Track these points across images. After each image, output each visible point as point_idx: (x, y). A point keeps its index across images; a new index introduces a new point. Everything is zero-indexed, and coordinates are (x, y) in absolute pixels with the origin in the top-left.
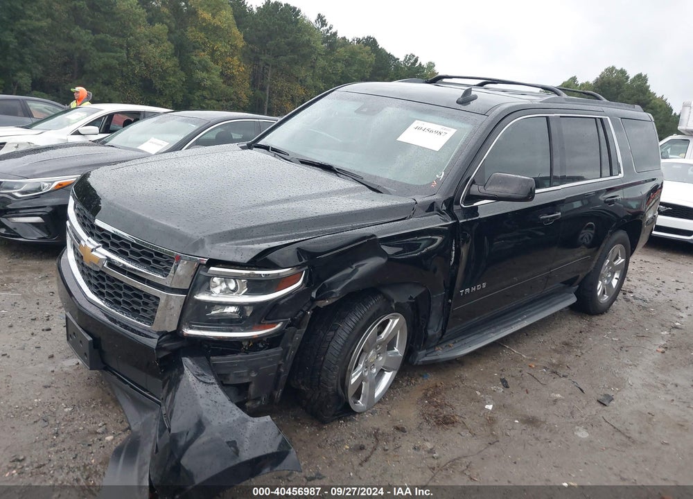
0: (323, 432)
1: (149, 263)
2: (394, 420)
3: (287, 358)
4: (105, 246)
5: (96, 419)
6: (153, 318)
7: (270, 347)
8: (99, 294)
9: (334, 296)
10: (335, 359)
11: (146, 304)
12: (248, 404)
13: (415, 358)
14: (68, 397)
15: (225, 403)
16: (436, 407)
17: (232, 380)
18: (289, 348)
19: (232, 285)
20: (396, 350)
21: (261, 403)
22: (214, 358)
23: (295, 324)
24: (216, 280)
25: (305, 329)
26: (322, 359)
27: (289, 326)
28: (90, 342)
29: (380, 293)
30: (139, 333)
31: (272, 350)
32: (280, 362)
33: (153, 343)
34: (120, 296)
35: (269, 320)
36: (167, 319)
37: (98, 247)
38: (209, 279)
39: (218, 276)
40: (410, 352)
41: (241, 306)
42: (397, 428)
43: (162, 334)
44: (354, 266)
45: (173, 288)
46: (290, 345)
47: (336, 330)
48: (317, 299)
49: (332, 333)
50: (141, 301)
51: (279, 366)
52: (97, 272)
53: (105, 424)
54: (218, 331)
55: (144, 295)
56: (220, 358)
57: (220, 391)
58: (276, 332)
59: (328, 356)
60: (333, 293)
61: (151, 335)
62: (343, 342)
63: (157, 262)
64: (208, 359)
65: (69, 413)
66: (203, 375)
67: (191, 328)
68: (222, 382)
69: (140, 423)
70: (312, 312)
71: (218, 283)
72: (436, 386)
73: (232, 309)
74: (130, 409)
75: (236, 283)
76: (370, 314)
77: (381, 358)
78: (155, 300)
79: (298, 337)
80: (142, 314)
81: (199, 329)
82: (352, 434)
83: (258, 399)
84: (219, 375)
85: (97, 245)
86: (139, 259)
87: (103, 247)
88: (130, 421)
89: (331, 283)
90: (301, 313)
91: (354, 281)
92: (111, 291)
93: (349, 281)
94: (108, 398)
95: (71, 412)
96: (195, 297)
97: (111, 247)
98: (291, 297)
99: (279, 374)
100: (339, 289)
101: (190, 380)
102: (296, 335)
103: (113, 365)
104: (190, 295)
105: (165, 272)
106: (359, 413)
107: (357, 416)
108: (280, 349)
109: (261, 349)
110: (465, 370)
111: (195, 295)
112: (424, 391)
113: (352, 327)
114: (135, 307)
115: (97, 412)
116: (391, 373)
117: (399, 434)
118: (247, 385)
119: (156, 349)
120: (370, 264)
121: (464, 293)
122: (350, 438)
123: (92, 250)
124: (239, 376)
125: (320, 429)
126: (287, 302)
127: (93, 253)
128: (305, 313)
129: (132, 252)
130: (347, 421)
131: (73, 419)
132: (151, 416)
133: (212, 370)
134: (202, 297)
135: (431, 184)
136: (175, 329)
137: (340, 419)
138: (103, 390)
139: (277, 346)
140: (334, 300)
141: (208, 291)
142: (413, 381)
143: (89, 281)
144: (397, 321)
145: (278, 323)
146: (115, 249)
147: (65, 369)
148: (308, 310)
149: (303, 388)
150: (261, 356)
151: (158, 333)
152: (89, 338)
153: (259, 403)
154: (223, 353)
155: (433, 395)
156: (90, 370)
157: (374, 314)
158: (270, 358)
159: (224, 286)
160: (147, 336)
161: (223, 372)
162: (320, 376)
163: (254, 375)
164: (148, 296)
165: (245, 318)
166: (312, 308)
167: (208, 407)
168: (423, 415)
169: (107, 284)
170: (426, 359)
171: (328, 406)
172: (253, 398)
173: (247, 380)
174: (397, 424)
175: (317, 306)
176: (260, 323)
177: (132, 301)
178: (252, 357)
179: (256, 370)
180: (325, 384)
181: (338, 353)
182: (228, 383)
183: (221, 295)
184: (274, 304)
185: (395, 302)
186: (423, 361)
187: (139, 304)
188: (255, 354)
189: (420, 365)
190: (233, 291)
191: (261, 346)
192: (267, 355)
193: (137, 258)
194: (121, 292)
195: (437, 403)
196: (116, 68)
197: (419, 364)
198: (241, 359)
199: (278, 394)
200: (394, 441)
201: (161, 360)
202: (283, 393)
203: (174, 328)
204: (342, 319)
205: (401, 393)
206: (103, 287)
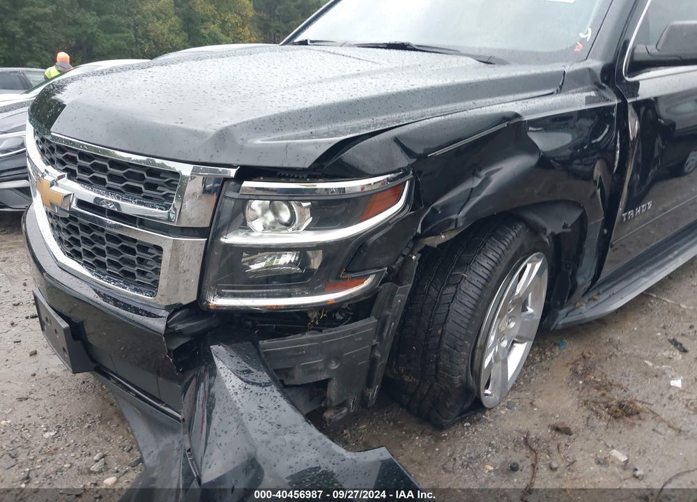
0: (444, 444)
1: (138, 191)
2: (544, 416)
3: (385, 334)
4: (72, 175)
5: (91, 448)
6: (156, 282)
7: (355, 319)
8: (75, 255)
9: (453, 227)
10: (463, 331)
11: (141, 261)
12: (327, 415)
13: (554, 320)
14: (52, 413)
15: (295, 426)
16: (598, 389)
17: (299, 377)
18: (387, 317)
19: (285, 216)
20: (530, 310)
21: (349, 411)
22: (265, 342)
23: (394, 277)
24: (256, 204)
25: (411, 285)
26: (440, 331)
27: (384, 281)
28: (65, 330)
29: (521, 220)
30: (136, 311)
31: (360, 323)
32: (375, 342)
33: (159, 325)
34: (102, 253)
35: (352, 272)
36: (182, 287)
37: (60, 178)
38: (243, 203)
39: (258, 197)
40: (549, 311)
41: (303, 251)
42: (557, 429)
43: (174, 309)
44: (483, 173)
45: (183, 228)
46: (387, 312)
47: (457, 285)
48: (424, 235)
49: (451, 290)
50: (134, 258)
51: (373, 347)
52: (65, 220)
53: (104, 456)
54: (268, 297)
55: (139, 247)
56: (275, 341)
57: (284, 404)
58: (365, 293)
59: (450, 326)
60: (451, 221)
61: (154, 311)
62: (474, 302)
63: (152, 187)
64: (256, 345)
65: (51, 440)
66: (249, 372)
67: (221, 295)
68: (282, 381)
69: (156, 452)
70: (419, 255)
71: (259, 212)
72: (584, 357)
73: (288, 258)
74: (141, 429)
75: (291, 208)
76: (511, 253)
77: (512, 325)
78: (157, 254)
79: (400, 299)
80: (139, 278)
81: (235, 296)
82: (490, 445)
83: (344, 404)
84: (276, 371)
85: (59, 174)
86: (124, 187)
87: (69, 178)
88: (141, 448)
89: (445, 207)
90: (401, 259)
91: (486, 198)
92: (89, 248)
93: (478, 198)
94: (111, 410)
95: (54, 438)
96: (222, 240)
97: (80, 175)
98: (390, 228)
99: (373, 362)
100: (462, 214)
101: (228, 385)
102: (397, 296)
103: (107, 363)
104: (213, 239)
105: (165, 202)
106: (490, 409)
107: (487, 413)
108: (372, 320)
109: (341, 322)
110: (613, 330)
111: (222, 236)
112: (570, 367)
113: (485, 276)
114: (127, 268)
115: (93, 435)
116: (526, 343)
117: (563, 439)
118: (324, 384)
119: (164, 335)
120: (508, 169)
121: (627, 216)
122: (488, 452)
123: (52, 185)
124: (310, 370)
125: (438, 439)
126: (380, 238)
127: (54, 188)
128: (407, 260)
129: (113, 177)
130: (475, 422)
131: (56, 449)
132: (171, 441)
133: (264, 364)
134: (234, 238)
135: (574, 47)
136: (195, 299)
137: (462, 420)
138: (103, 398)
139: (367, 316)
140: (454, 234)
141: (244, 227)
142: (548, 353)
143: (60, 238)
144: (538, 266)
145: (367, 277)
146: (86, 177)
147: (51, 370)
148: (412, 252)
149: (407, 379)
150: (344, 334)
151: (167, 308)
152: (64, 325)
153: (345, 411)
154: (279, 333)
155: (587, 371)
156: (75, 372)
157: (516, 253)
158: (358, 336)
159: (270, 217)
160: (149, 315)
161: (281, 365)
162: (438, 360)
163: (334, 366)
164: (144, 248)
165: (310, 273)
166: (419, 249)
167: (265, 437)
168: (585, 403)
169: (82, 237)
170: (568, 320)
171: (448, 405)
172: (334, 404)
173: (323, 377)
174: (554, 421)
175: (426, 246)
176: (338, 278)
177: (122, 259)
178: (328, 337)
179: (338, 359)
180: (449, 373)
181: (467, 321)
182: (293, 382)
183: (268, 234)
184: (360, 243)
185: (549, 232)
186: (562, 324)
187: (131, 263)
188: (333, 331)
189: (559, 330)
190: (288, 225)
191: (339, 317)
192: (353, 332)
193: (119, 186)
194: (104, 247)
195: (597, 382)
196: (125, 49)
197: (558, 327)
198: (311, 340)
199: (373, 393)
200: (559, 452)
201: (177, 353)
202: (380, 391)
203: (193, 297)
204: (465, 265)
205: (538, 371)
206: (77, 242)
